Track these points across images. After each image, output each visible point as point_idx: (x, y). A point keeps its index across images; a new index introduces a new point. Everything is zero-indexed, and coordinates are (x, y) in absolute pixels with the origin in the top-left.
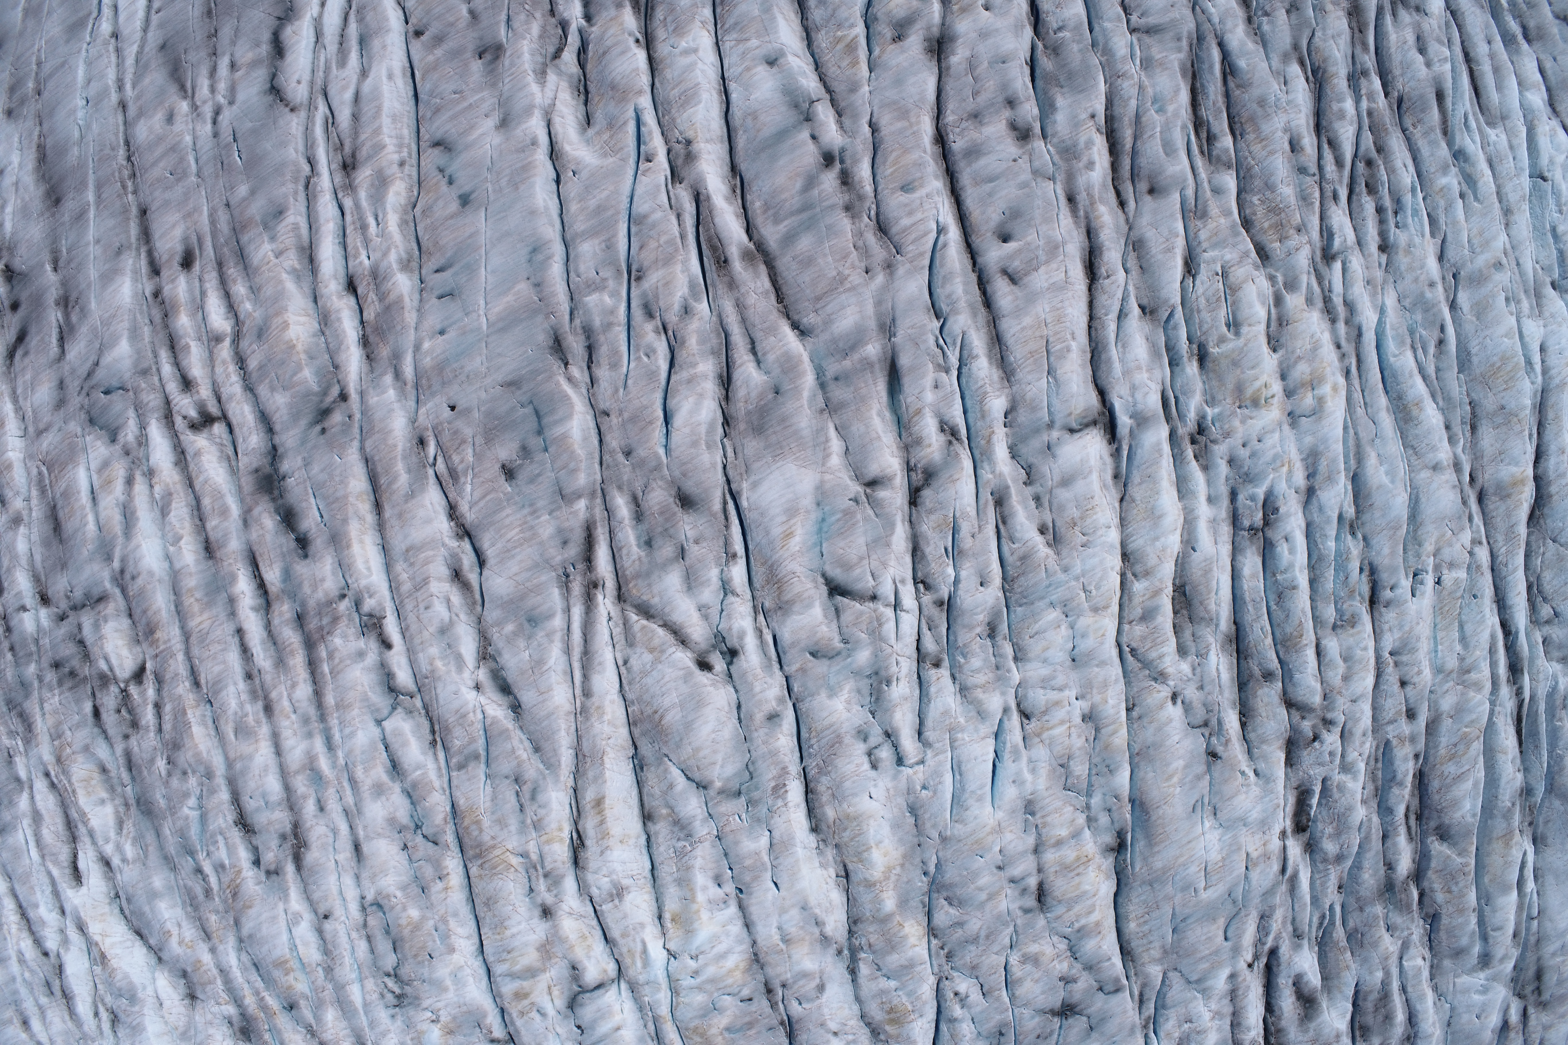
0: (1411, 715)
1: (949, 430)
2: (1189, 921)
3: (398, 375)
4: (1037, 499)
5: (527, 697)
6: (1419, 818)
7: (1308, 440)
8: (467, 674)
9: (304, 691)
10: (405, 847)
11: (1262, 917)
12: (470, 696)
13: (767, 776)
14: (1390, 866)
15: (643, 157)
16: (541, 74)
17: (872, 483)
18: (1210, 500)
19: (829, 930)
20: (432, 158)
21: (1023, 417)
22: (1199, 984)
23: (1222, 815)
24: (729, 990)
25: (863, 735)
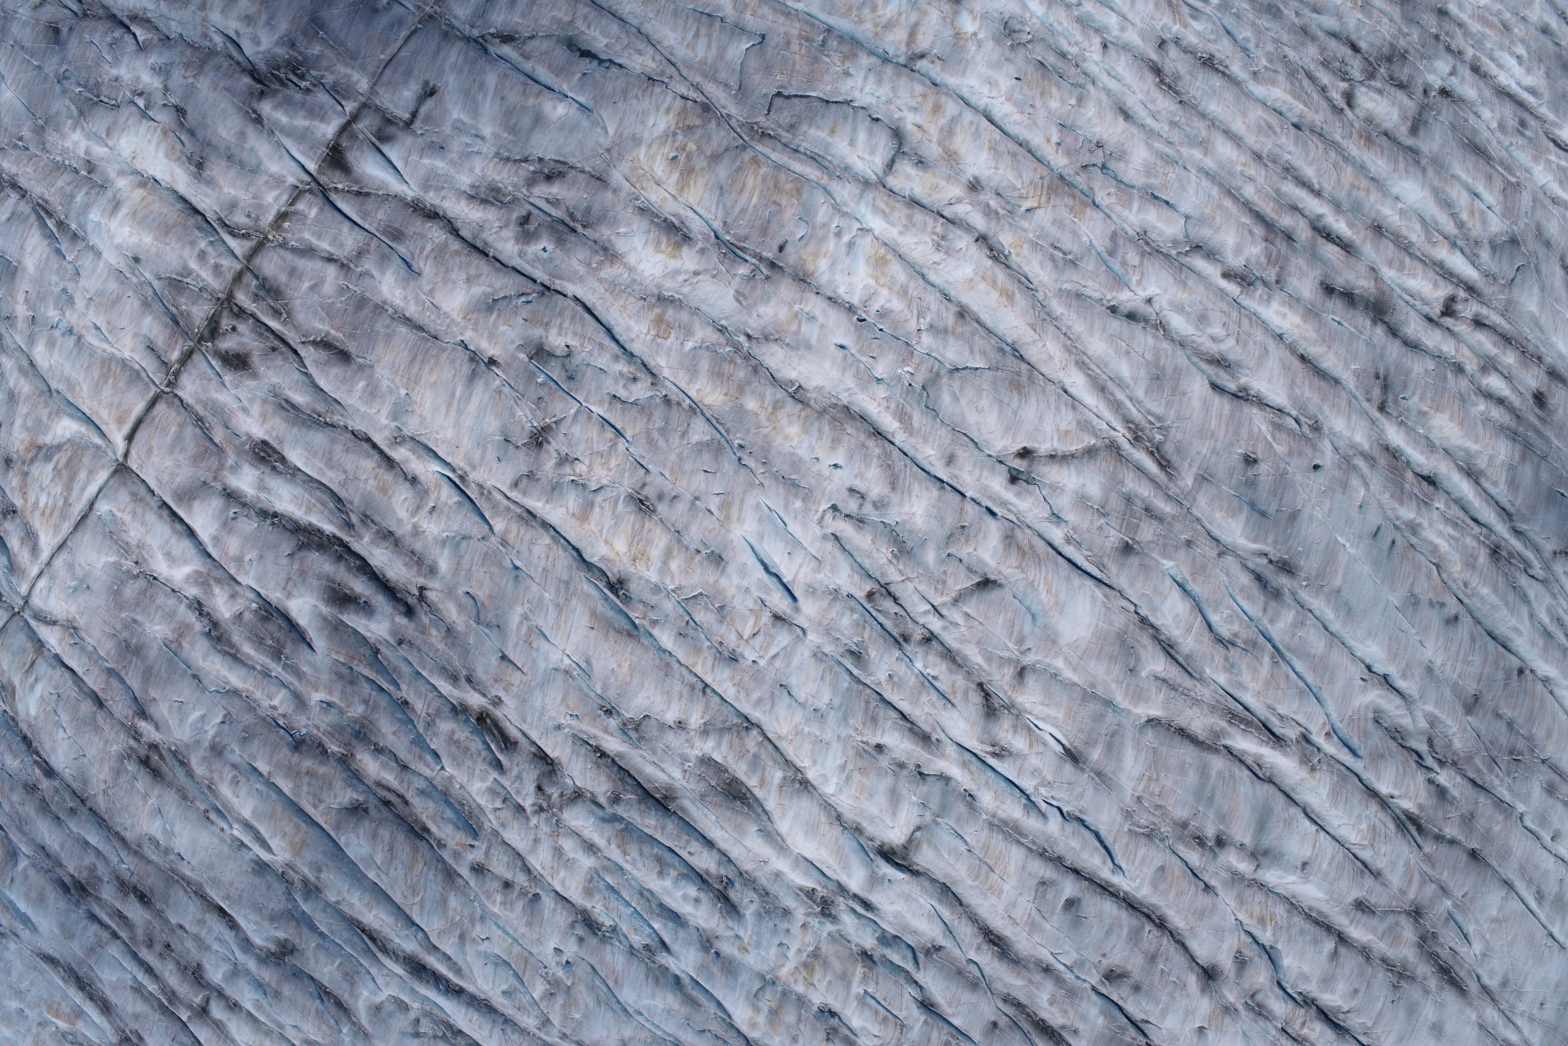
0: (479, 869)
1: (1001, 752)
2: (511, 581)
3: (1364, 455)
4: (902, 766)
5: (1116, 325)
6: (387, 803)
7: (744, 977)
8: (1164, 304)
9: (1249, 191)
10: (1099, 145)
11: (449, 630)
12: (1151, 290)
13: (918, 418)
14: (379, 750)
15: (1332, 733)
16: (1433, 721)
17: (1021, 673)
18: (778, 875)
19: (775, 348)
20: (1453, 608)
21: (960, 807)
22: (456, 542)
23: (560, 677)
24: (804, 241)
25: (880, 505)
